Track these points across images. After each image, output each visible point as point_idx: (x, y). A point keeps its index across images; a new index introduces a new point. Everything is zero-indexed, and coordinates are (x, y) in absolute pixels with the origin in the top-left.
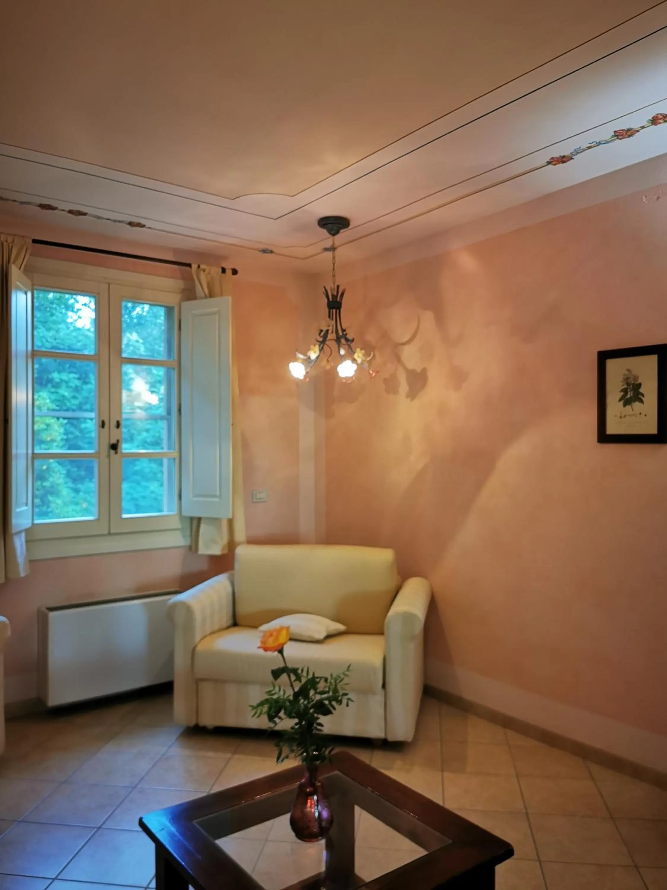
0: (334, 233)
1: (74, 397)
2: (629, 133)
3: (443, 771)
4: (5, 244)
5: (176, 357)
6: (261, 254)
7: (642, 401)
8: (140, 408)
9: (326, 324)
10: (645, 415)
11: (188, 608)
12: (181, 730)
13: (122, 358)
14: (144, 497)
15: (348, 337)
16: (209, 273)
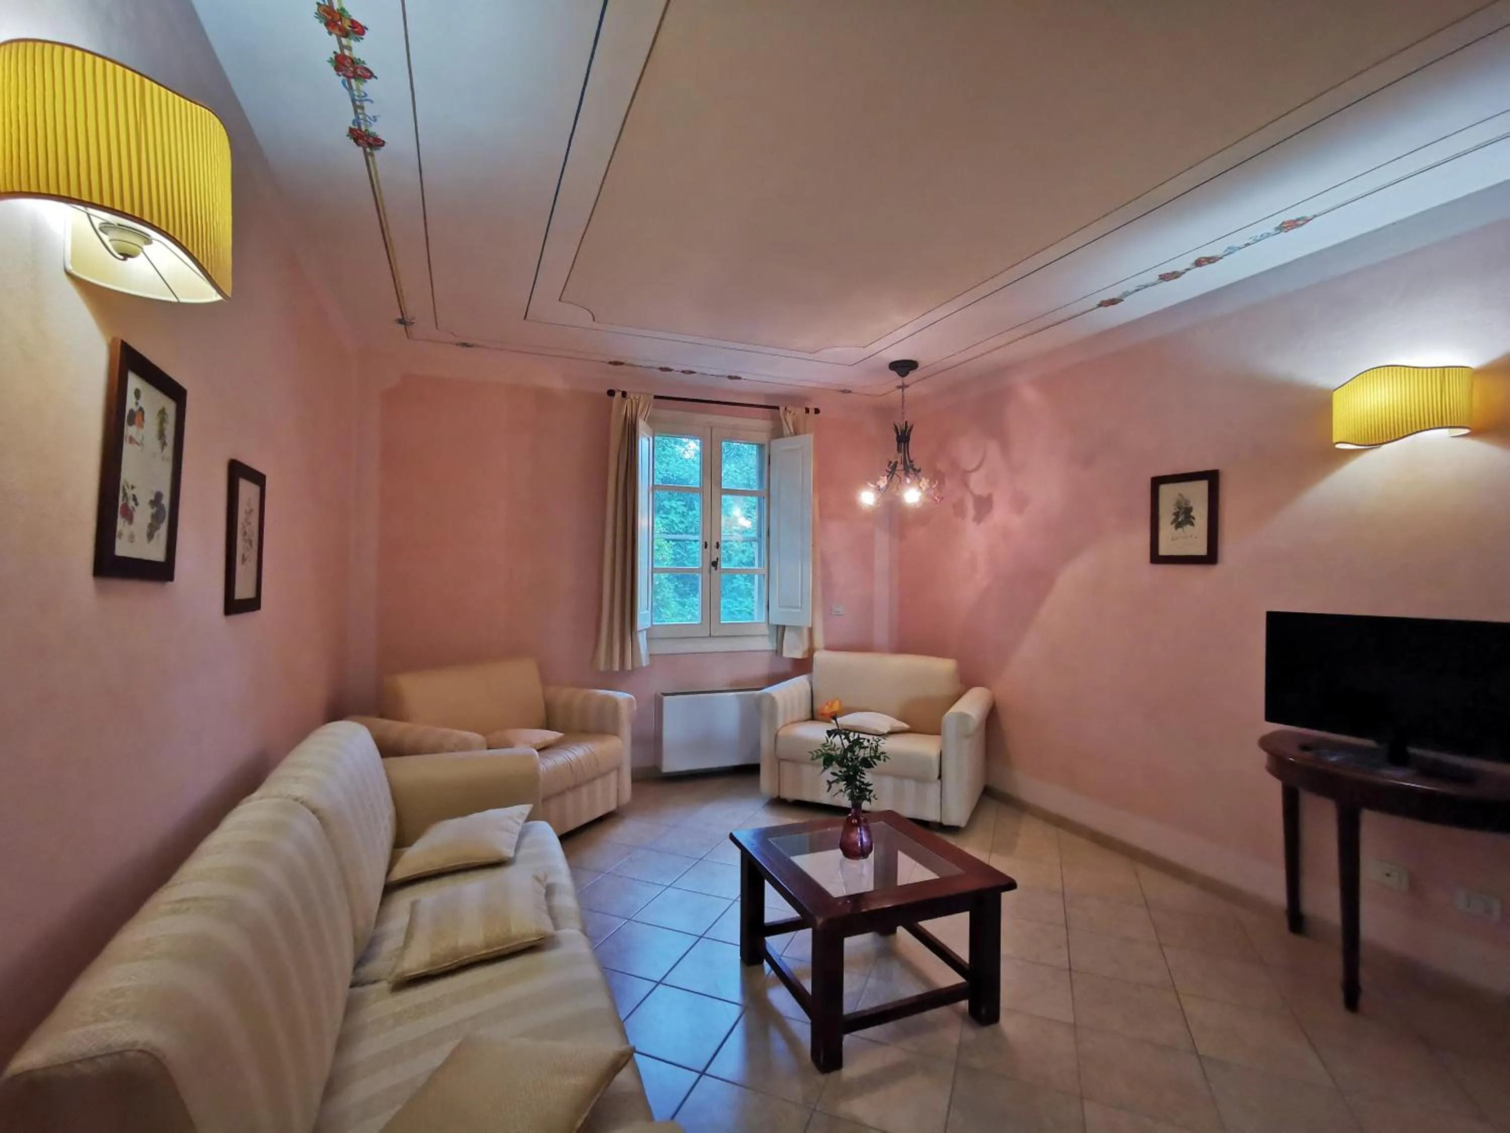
0: (903, 375)
1: (683, 522)
2: (1175, 275)
3: (991, 852)
4: (634, 401)
5: (765, 486)
6: (841, 394)
7: (1192, 524)
8: (736, 531)
9: (895, 456)
10: (1196, 538)
11: (772, 700)
12: (767, 801)
13: (722, 489)
14: (740, 612)
15: (914, 467)
16: (794, 414)
